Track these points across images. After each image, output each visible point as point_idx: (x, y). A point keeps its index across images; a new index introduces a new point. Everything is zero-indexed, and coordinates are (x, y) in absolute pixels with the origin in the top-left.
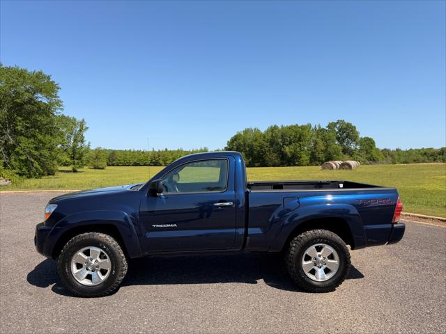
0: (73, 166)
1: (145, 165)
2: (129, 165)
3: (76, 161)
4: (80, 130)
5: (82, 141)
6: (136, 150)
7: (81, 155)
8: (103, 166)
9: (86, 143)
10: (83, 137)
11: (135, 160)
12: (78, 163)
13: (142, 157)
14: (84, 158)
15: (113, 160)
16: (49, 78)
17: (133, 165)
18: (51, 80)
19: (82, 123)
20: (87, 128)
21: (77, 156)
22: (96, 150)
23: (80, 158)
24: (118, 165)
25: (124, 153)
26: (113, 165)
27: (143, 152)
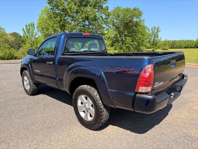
0: (153, 49)
1: (191, 48)
2: (182, 48)
3: (154, 46)
4: (157, 32)
5: (157, 37)
6: (187, 40)
7: (157, 44)
8: (167, 48)
9: (159, 38)
10: (158, 35)
11: (186, 45)
12: (155, 47)
13: (190, 43)
14: (158, 45)
15: (174, 45)
16: (139, 9)
17: (184, 48)
18: (140, 10)
19: (158, 29)
20: (160, 31)
21: (155, 44)
22: (165, 41)
23: (156, 45)
24: (176, 48)
25: (180, 41)
26: (174, 48)
27: (191, 41)
